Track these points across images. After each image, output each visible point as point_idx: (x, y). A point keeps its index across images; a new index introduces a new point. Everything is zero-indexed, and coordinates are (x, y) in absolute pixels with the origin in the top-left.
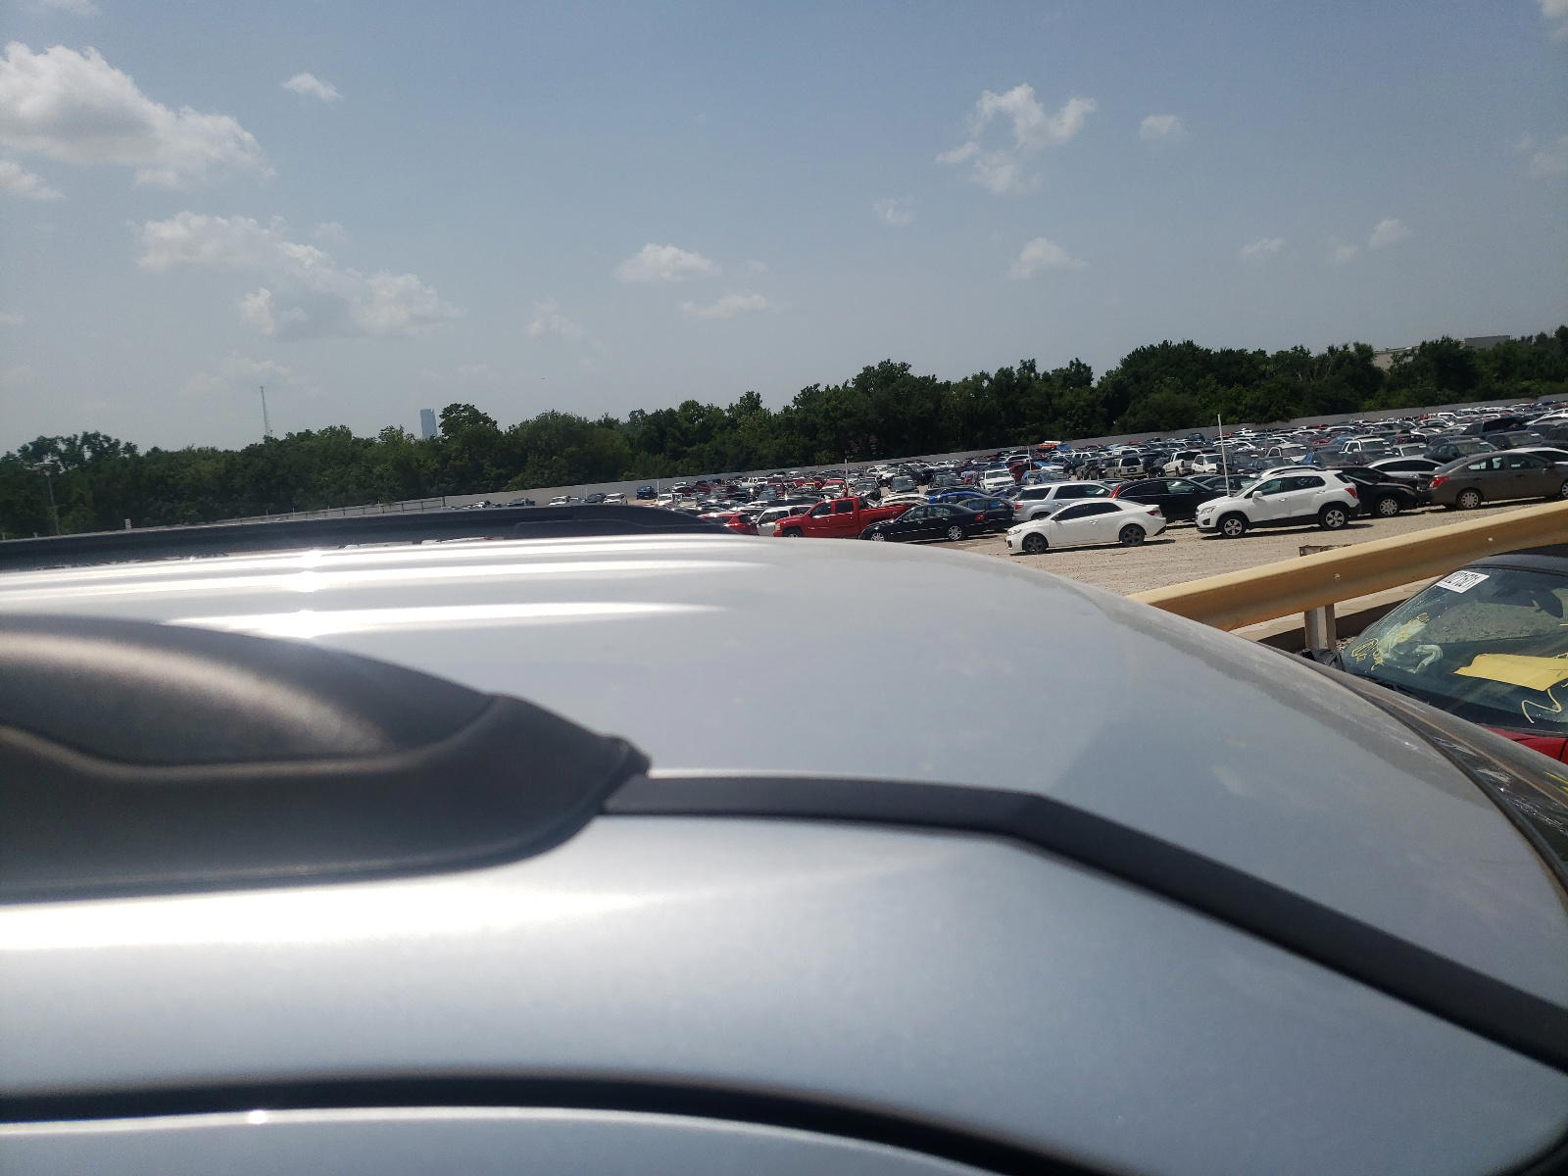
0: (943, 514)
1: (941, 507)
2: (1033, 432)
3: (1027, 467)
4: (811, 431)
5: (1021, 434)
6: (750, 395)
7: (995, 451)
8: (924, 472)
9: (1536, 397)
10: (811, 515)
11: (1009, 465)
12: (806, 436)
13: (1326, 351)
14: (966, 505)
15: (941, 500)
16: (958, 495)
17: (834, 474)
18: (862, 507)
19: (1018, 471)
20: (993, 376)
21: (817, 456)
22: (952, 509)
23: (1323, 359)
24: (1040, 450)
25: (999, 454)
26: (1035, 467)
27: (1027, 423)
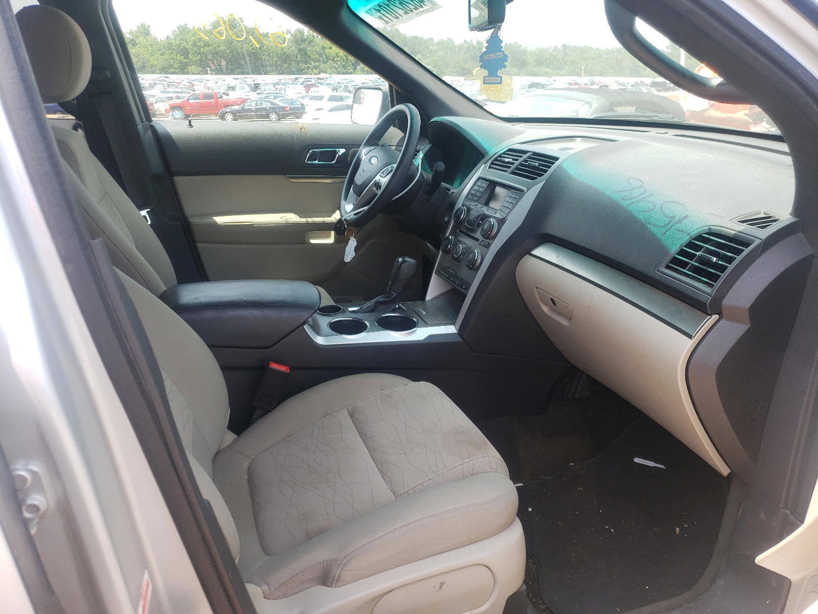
0: (266, 105)
1: (265, 101)
2: (316, 68)
3: (312, 85)
4: (185, 53)
5: (308, 68)
6: (143, 25)
7: (294, 77)
8: (254, 84)
9: (550, 77)
10: (188, 100)
11: (302, 84)
12: (181, 55)
13: (463, 42)
14: (279, 101)
15: (265, 98)
16: (274, 96)
17: (201, 81)
18: (219, 98)
19: (308, 88)
20: (292, 32)
21: (189, 68)
22: (272, 103)
23: (461, 47)
24: (318, 78)
25: (296, 79)
26: (316, 86)
27: (312, 62)
